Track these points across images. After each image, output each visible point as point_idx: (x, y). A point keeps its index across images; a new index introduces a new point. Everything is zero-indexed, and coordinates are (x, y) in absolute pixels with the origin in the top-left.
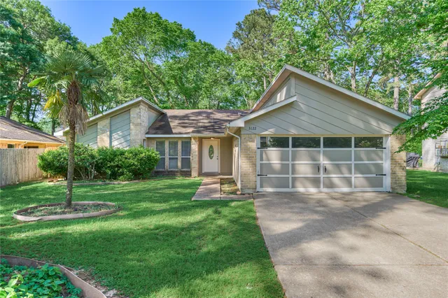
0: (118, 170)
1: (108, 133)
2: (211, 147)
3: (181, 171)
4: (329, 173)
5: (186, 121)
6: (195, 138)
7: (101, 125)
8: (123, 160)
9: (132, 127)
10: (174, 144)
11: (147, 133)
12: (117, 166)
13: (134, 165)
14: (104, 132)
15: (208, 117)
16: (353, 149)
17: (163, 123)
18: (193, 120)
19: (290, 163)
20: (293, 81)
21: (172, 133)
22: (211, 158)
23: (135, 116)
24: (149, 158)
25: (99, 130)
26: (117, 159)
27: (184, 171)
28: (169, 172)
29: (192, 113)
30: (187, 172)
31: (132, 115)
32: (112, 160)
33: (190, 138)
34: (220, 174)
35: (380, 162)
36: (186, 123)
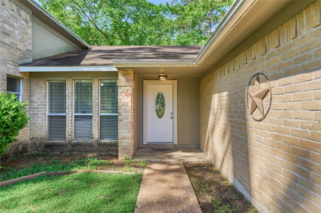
2: (160, 95)
10: (83, 91)
22: (160, 116)
27: (105, 144)
28: (74, 145)
30: (110, 145)
34: (176, 148)
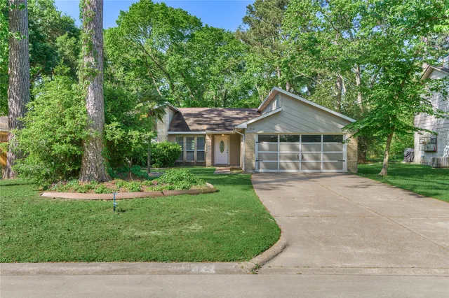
2: (222, 142)
3: (197, 163)
4: (305, 160)
5: (200, 119)
6: (209, 135)
9: (159, 125)
11: (169, 130)
13: (163, 155)
15: (219, 115)
16: (322, 143)
17: (179, 121)
18: (207, 118)
19: (279, 152)
20: (280, 97)
21: (189, 130)
22: (222, 152)
24: (175, 150)
27: (199, 163)
28: (187, 163)
29: (205, 111)
30: (202, 163)
33: (205, 135)
34: (229, 166)
35: (341, 152)
36: (200, 121)
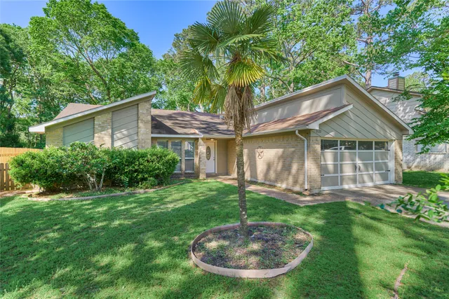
0: (137, 175)
1: (110, 131)
3: (186, 173)
4: (361, 172)
7: (99, 121)
8: (146, 164)
9: (141, 125)
12: (136, 171)
13: (158, 169)
14: (103, 129)
16: (374, 151)
19: (339, 163)
21: (177, 133)
23: (145, 112)
25: (96, 126)
26: (137, 163)
30: (191, 173)
31: (140, 111)
32: (130, 163)
33: (198, 139)
35: (387, 161)
